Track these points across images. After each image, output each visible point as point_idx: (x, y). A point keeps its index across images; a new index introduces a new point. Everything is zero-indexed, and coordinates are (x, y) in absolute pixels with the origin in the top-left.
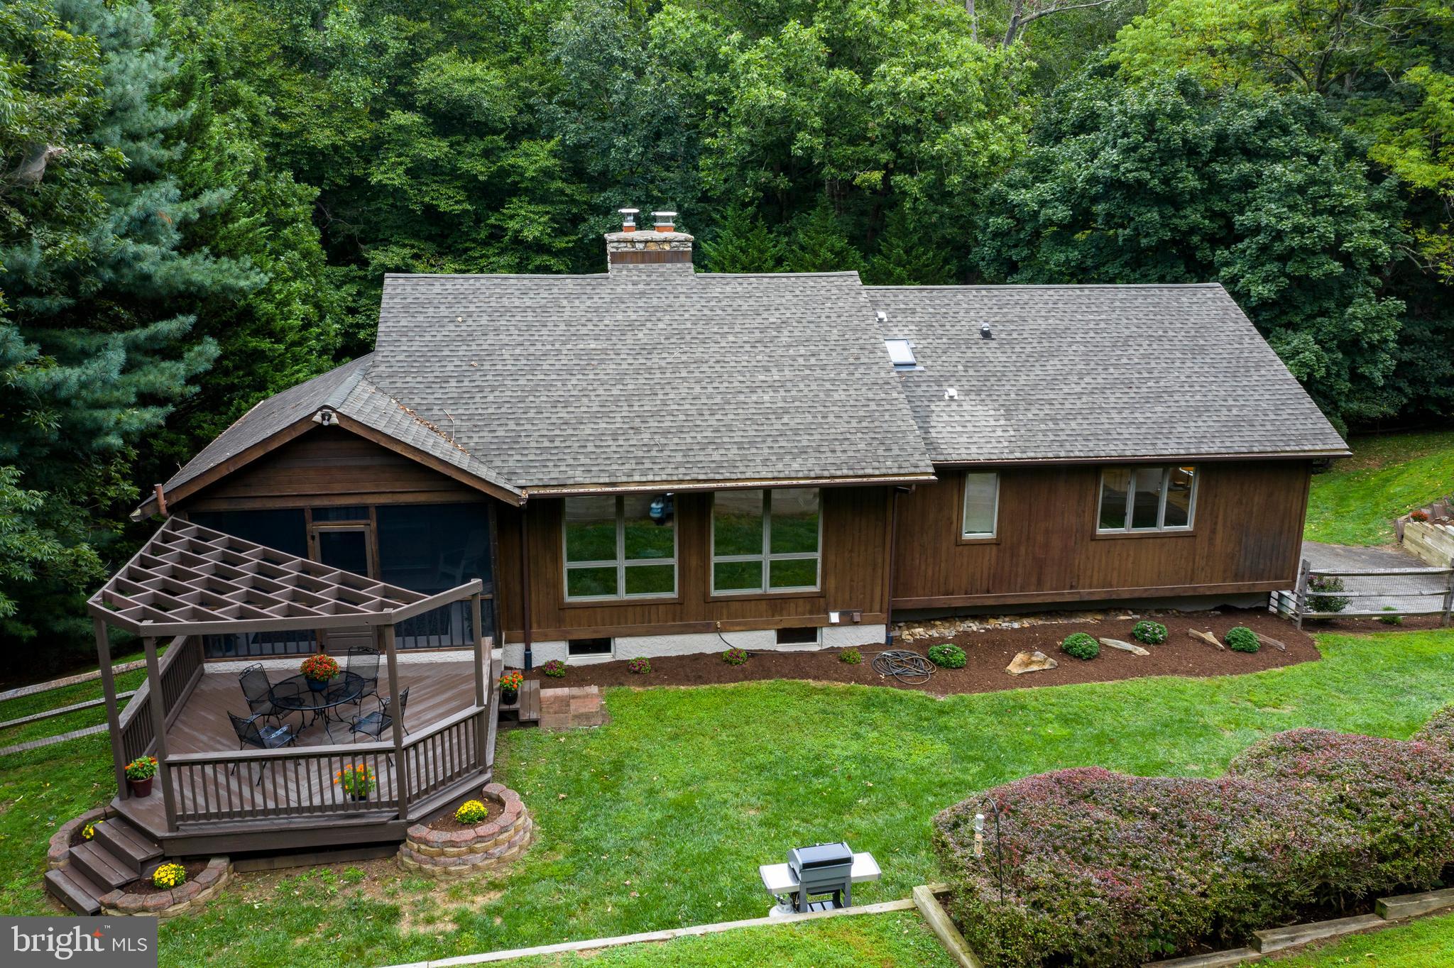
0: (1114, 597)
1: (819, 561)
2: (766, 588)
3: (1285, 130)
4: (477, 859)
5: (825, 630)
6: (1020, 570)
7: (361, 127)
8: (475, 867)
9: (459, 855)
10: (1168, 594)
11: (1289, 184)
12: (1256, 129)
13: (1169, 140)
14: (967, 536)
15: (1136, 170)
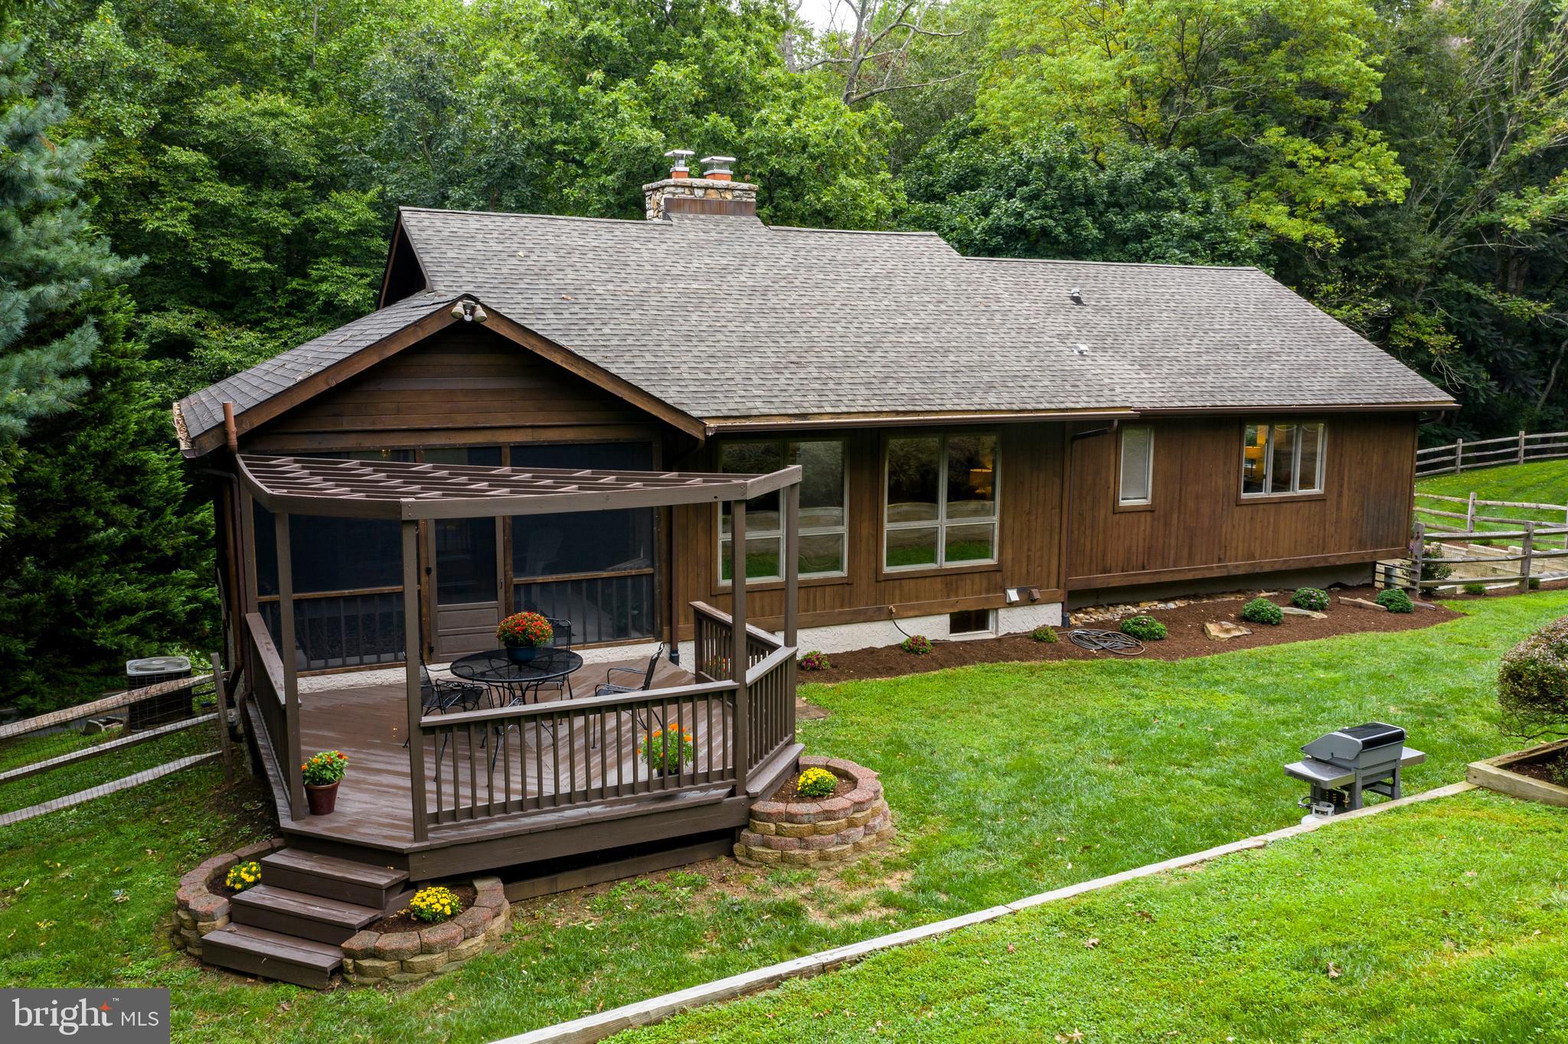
0: (1258, 570)
1: (997, 526)
2: (943, 563)
3: (1171, 184)
4: (857, 834)
5: (1001, 612)
6: (1173, 542)
7: (130, 162)
8: (858, 847)
9: (837, 831)
10: (1304, 565)
11: (1190, 229)
12: (1145, 180)
13: (1070, 187)
14: (1123, 503)
15: (1041, 217)
